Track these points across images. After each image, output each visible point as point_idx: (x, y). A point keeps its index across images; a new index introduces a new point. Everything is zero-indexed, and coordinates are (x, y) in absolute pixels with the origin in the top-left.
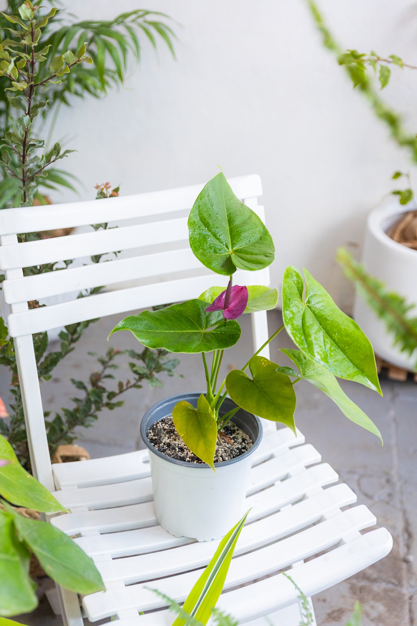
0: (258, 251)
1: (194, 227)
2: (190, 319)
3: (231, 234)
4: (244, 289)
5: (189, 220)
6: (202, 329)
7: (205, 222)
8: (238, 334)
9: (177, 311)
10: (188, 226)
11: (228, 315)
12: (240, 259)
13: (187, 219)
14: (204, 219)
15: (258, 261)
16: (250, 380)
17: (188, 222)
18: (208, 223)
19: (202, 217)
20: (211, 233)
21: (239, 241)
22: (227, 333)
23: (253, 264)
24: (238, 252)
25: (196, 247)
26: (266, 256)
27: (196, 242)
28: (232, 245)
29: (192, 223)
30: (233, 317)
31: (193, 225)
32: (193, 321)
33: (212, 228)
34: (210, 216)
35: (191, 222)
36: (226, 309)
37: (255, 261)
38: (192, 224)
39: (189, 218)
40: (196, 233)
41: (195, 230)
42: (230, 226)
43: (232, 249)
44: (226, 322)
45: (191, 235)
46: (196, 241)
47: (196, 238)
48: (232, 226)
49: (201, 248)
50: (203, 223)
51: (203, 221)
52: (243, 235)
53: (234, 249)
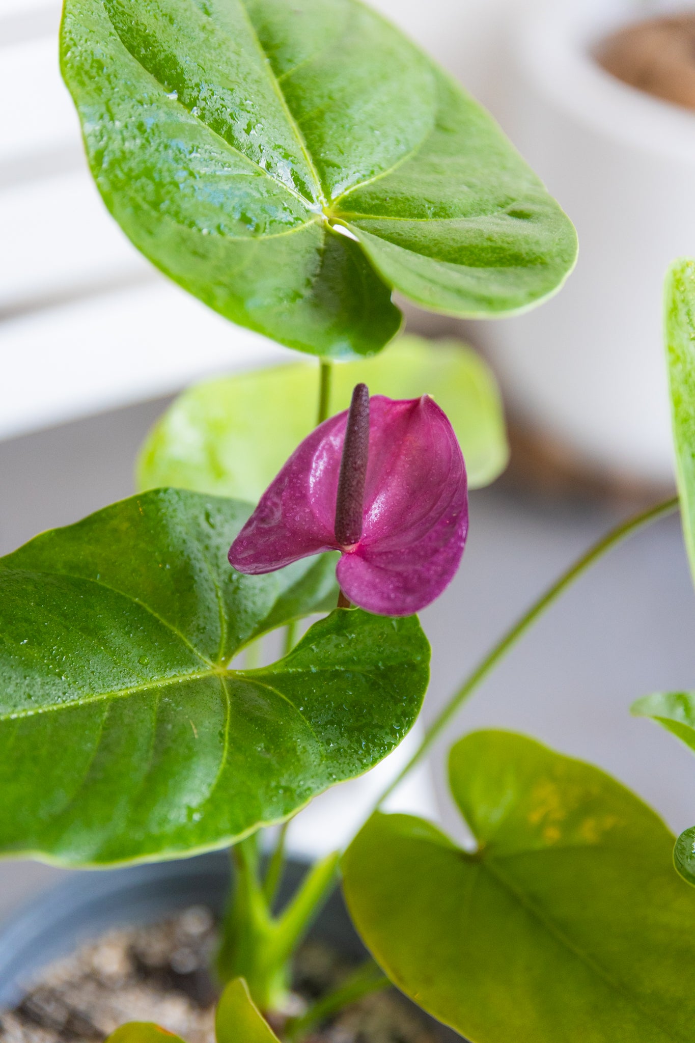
0: (465, 189)
1: (99, 89)
2: (139, 607)
3: (296, 113)
4: (425, 415)
5: (63, 54)
6: (214, 657)
7: (154, 56)
8: (413, 667)
9: (63, 572)
10: (67, 84)
11: (375, 587)
12: (398, 249)
13: (50, 50)
14: (147, 43)
15: (501, 249)
16: (466, 858)
17: (63, 63)
18: (172, 61)
19: (130, 29)
20: (202, 117)
21: (350, 145)
22: (358, 668)
23: (479, 272)
24: (365, 211)
25: (137, 208)
26: (518, 215)
27: (131, 177)
28: (323, 176)
29: (87, 67)
30: (410, 600)
31: (91, 78)
32: (156, 615)
33: (197, 85)
34: (171, 20)
35: (76, 64)
36: (351, 548)
37: (483, 249)
38: (87, 73)
39: (62, 38)
40: (118, 124)
41: (115, 110)
42: (277, 69)
43: (327, 194)
44: (345, 613)
45: (91, 140)
46: (131, 170)
47: (125, 156)
48: (290, 70)
49: (168, 212)
50: (143, 61)
51: (143, 52)
52: (358, 112)
53: (340, 192)
